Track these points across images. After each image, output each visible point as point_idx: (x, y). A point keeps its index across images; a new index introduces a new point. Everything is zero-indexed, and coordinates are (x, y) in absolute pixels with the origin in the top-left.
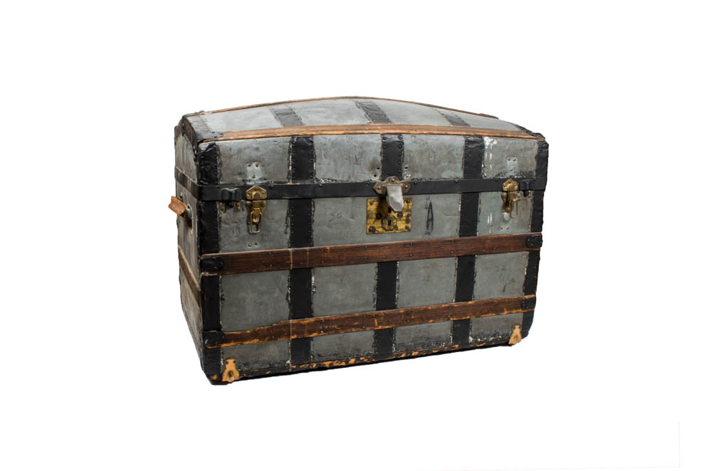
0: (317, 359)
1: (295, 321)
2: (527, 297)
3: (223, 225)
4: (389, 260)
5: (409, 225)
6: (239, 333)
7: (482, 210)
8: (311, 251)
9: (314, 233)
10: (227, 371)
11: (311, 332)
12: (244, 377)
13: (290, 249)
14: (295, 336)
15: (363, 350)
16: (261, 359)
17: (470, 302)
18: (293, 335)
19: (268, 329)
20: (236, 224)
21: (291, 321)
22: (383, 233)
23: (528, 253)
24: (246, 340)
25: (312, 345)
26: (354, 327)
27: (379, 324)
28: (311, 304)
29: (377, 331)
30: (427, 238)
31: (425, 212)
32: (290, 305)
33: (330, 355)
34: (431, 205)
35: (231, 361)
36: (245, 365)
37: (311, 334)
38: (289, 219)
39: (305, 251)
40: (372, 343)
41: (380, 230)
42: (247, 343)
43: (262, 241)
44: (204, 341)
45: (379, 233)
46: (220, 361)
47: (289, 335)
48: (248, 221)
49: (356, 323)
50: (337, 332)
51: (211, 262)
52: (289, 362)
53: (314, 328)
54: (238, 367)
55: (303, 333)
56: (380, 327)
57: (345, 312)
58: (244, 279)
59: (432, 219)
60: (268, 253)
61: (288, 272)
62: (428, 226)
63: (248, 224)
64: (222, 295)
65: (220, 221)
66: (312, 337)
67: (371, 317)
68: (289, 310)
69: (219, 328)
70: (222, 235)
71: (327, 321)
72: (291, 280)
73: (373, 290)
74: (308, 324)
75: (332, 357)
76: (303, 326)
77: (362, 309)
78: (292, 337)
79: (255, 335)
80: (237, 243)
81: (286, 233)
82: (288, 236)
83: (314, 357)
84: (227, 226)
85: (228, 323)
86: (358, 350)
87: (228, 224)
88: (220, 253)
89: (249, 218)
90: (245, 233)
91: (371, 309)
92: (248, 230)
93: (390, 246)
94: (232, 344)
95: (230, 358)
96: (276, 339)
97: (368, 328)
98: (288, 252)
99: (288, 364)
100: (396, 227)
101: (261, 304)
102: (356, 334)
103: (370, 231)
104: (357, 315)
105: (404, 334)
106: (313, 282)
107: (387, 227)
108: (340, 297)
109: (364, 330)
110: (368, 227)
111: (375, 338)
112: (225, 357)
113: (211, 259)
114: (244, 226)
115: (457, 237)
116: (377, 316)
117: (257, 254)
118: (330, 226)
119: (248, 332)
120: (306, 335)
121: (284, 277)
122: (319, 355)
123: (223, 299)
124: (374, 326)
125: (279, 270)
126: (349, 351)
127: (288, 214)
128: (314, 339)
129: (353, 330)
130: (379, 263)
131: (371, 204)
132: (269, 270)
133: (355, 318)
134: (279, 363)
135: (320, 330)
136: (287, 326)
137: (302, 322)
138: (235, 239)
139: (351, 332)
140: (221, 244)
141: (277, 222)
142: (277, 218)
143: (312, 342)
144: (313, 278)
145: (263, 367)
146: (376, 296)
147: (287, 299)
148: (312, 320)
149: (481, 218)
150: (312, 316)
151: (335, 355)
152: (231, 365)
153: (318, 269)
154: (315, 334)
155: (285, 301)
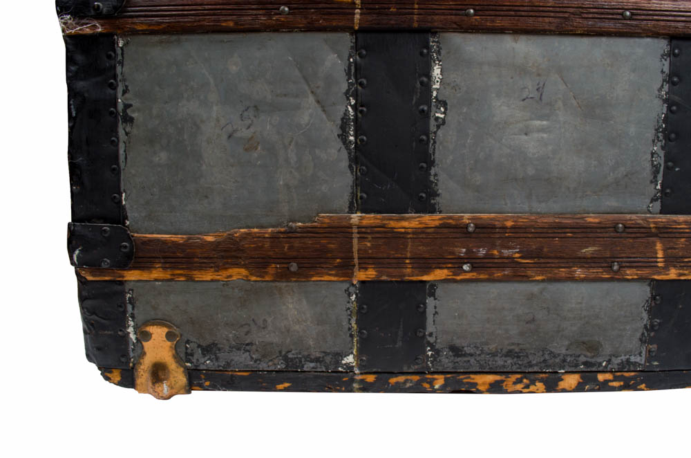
0: (446, 361)
1: (371, 219)
6: (178, 238)
11: (426, 264)
14: (370, 274)
15: (607, 349)
16: (258, 337)
18: (363, 267)
19: (274, 237)
21: (355, 217)
24: (202, 267)
25: (430, 311)
26: (585, 262)
27: (671, 261)
28: (431, 163)
29: (657, 286)
32: (354, 160)
33: (494, 355)
35: (158, 333)
36: (207, 350)
37: (427, 269)
40: (640, 325)
42: (208, 276)
46: (125, 326)
47: (346, 268)
49: (589, 250)
50: (518, 274)
52: (350, 359)
53: (438, 249)
54: (183, 356)
55: (399, 262)
56: (673, 274)
57: (548, 208)
61: (346, 40)
64: (127, 106)
66: (433, 285)
67: (642, 233)
68: (349, 179)
69: (118, 216)
71: (485, 231)
72: (356, 71)
73: (650, 134)
74: (417, 232)
75: (500, 361)
76: (396, 238)
77: (611, 203)
78: (360, 275)
83: (437, 352)
86: (594, 348)
91: (642, 204)
94: (156, 274)
95: (155, 321)
96: (303, 275)
97: (630, 273)
99: (349, 368)
101: (250, 145)
102: (584, 288)
104: (592, 219)
106: (437, 86)
108: (533, 147)
109: (618, 278)
111: (652, 312)
112: (140, 318)
116: (664, 232)
119: (210, 239)
120: (409, 273)
122: (456, 351)
123: (129, 120)
124: (652, 265)
125: (311, 28)
126: (560, 347)
128: (439, 292)
129: (579, 272)
132: (276, 29)
133: (585, 232)
134: (317, 360)
135: (460, 261)
136: (342, 231)
137: (392, 224)
139: (572, 279)
143: (430, 301)
144: (437, 71)
145: (263, 366)
146: (661, 160)
147: (343, 137)
148: (431, 220)
150: (432, 210)
151: (509, 354)
152: (158, 347)
154: (440, 274)
155: (339, 144)
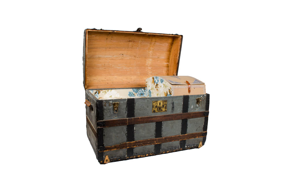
0: (135, 155)
1: (129, 142)
2: (204, 132)
3: (105, 111)
4: (159, 121)
5: (166, 109)
6: (110, 147)
7: (190, 104)
8: (134, 119)
9: (135, 113)
10: (105, 160)
12: (111, 161)
13: (127, 118)
14: (128, 147)
15: (151, 151)
16: (117, 155)
17: (186, 134)
19: (119, 145)
20: (109, 110)
21: (127, 142)
22: (157, 112)
23: (204, 117)
24: (112, 149)
26: (148, 144)
27: (156, 142)
28: (134, 136)
29: (155, 145)
30: (172, 114)
31: (172, 105)
32: (127, 137)
34: (173, 102)
35: (107, 156)
36: (112, 157)
37: (134, 146)
38: (127, 108)
39: (132, 119)
40: (154, 149)
41: (157, 111)
42: (113, 150)
43: (118, 116)
44: (98, 150)
45: (156, 112)
46: (103, 156)
47: (126, 147)
48: (113, 109)
49: (149, 142)
50: (142, 145)
51: (101, 123)
52: (126, 156)
53: (135, 144)
54: (109, 158)
55: (131, 146)
56: (156, 144)
57: (145, 139)
58: (112, 129)
59: (174, 107)
60: (120, 120)
61: (126, 126)
62: (172, 110)
63: (113, 110)
64: (104, 134)
65: (104, 109)
66: (134, 148)
67: (153, 140)
68: (126, 139)
69: (103, 145)
70: (104, 114)
71: (139, 142)
72: (127, 129)
73: (154, 131)
76: (131, 144)
77: (150, 138)
79: (115, 147)
80: (110, 116)
81: (126, 113)
82: (126, 114)
83: (135, 154)
84: (106, 111)
85: (106, 144)
86: (149, 151)
87: (107, 110)
88: (104, 120)
89: (114, 108)
90: (112, 113)
91: (153, 138)
92: (113, 112)
93: (160, 116)
94: (107, 150)
95: (107, 155)
96: (122, 148)
97: (152, 144)
98: (126, 119)
100: (162, 110)
101: (117, 137)
102: (148, 146)
103: (153, 111)
104: (149, 140)
105: (164, 145)
107: (159, 110)
108: (143, 134)
109: (151, 144)
110: (153, 110)
111: (155, 147)
112: (105, 155)
113: (101, 122)
114: (112, 111)
115: (182, 113)
116: (156, 140)
117: (116, 120)
118: (140, 111)
119: (113, 146)
120: (132, 147)
121: (125, 128)
122: (136, 153)
123: (105, 136)
124: (155, 143)
125: (123, 125)
126: (146, 152)
127: (126, 107)
129: (148, 145)
130: (156, 122)
131: (154, 103)
132: (120, 126)
133: (148, 141)
134: (123, 156)
135: (137, 145)
136: (126, 144)
138: (109, 115)
139: (147, 145)
140: (104, 117)
141: (123, 109)
142: (123, 108)
143: (134, 149)
144: (135, 128)
145: (118, 158)
146: (155, 133)
148: (134, 142)
149: (189, 106)
150: (134, 140)
151: (141, 153)
152: (107, 158)
153: (136, 125)
154: (135, 146)
155: (125, 136)
